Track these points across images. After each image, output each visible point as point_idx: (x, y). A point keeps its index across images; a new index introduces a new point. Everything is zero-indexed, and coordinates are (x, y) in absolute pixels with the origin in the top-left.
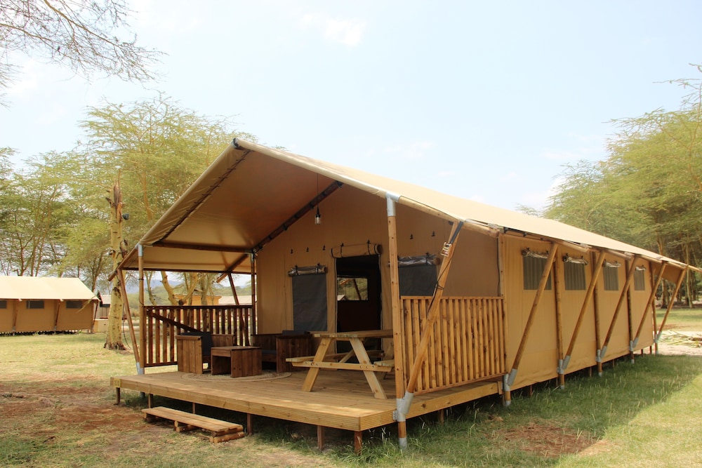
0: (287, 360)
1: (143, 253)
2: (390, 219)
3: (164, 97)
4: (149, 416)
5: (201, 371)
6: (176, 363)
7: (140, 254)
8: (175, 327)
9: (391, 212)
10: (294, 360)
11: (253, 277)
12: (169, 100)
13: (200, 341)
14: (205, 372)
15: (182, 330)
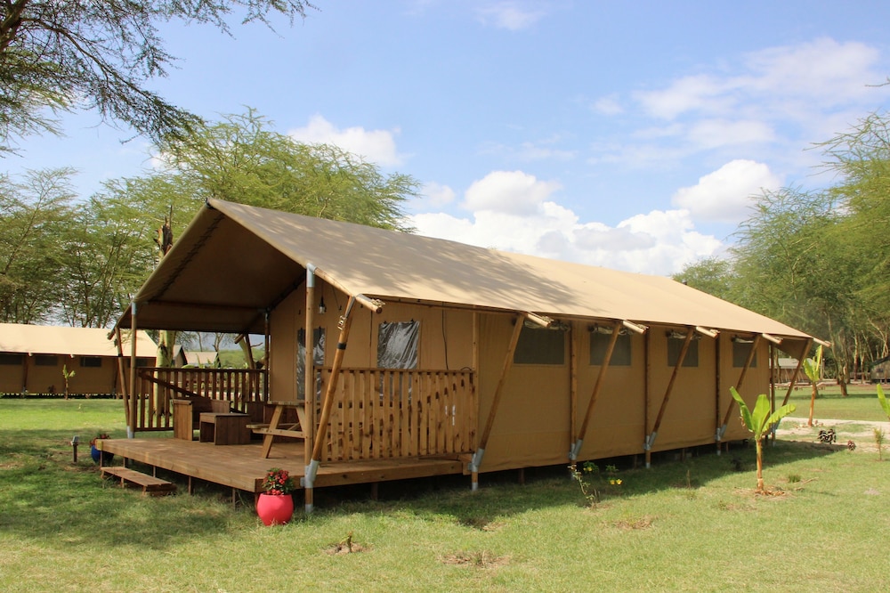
0: (248, 426)
1: (136, 312)
2: (308, 290)
3: (254, 115)
4: (107, 474)
5: (190, 437)
6: (172, 429)
7: (133, 312)
8: (172, 391)
9: (309, 283)
10: (253, 427)
11: (267, 338)
12: (261, 119)
13: (191, 407)
14: (195, 439)
15: (180, 394)
